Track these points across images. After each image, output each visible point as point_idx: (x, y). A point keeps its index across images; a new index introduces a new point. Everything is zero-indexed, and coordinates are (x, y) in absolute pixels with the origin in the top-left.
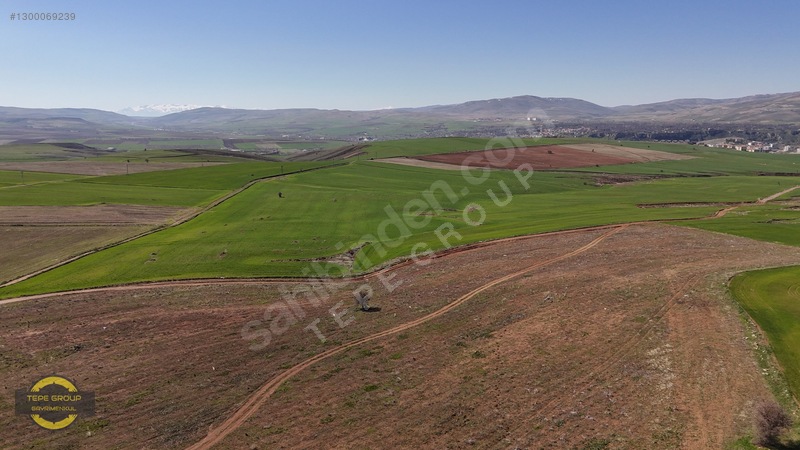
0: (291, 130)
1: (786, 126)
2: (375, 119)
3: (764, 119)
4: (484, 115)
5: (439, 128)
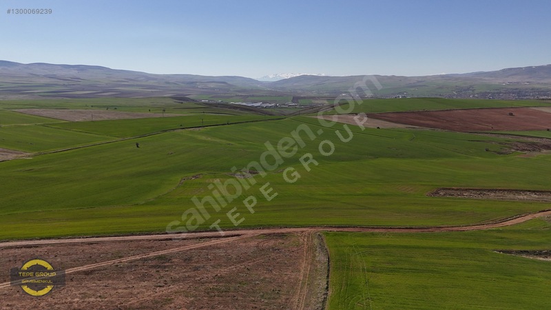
2: (421, 82)
4: (515, 79)
5: (468, 89)
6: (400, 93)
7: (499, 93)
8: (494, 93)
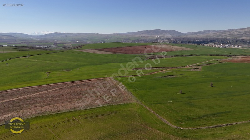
0: (80, 40)
1: (234, 39)
3: (228, 37)
4: (143, 35)
5: (128, 39)
6: (102, 41)
7: (138, 41)
8: (137, 41)
